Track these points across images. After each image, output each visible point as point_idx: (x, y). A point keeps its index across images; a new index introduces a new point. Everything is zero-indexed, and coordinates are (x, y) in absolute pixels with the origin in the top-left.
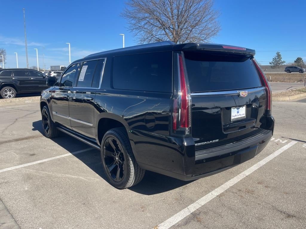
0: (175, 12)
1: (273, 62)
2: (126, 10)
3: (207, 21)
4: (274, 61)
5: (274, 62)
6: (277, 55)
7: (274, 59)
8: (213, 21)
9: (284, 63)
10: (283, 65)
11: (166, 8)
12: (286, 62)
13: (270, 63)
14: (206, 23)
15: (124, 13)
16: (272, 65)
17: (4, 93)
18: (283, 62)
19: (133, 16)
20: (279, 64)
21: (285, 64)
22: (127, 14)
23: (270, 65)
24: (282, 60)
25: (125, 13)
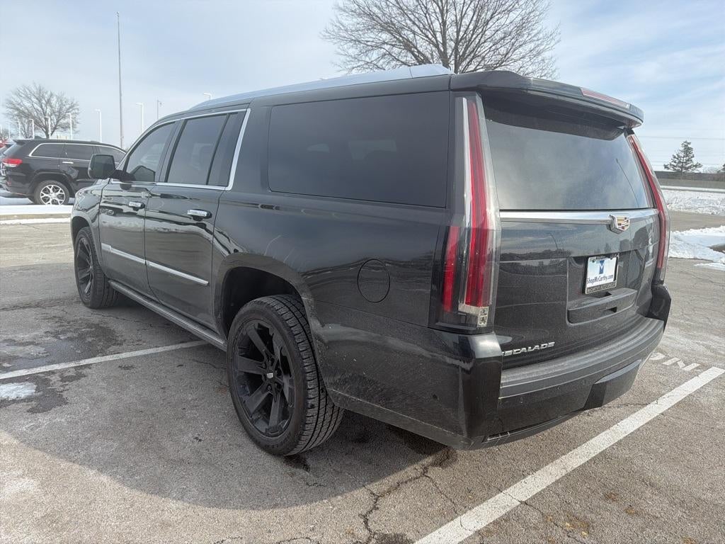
0: (451, 31)
1: (673, 163)
2: (338, 24)
3: (523, 57)
4: (675, 162)
5: (675, 164)
6: (682, 149)
7: (675, 157)
8: (540, 58)
9: (698, 169)
10: (696, 172)
11: (430, 22)
12: (704, 166)
13: (666, 167)
14: (520, 62)
15: (334, 31)
16: (669, 171)
17: (42, 195)
18: (696, 166)
19: (354, 38)
20: (687, 169)
21: (701, 170)
22: (341, 34)
23: (666, 170)
24: (695, 161)
25: (336, 31)
